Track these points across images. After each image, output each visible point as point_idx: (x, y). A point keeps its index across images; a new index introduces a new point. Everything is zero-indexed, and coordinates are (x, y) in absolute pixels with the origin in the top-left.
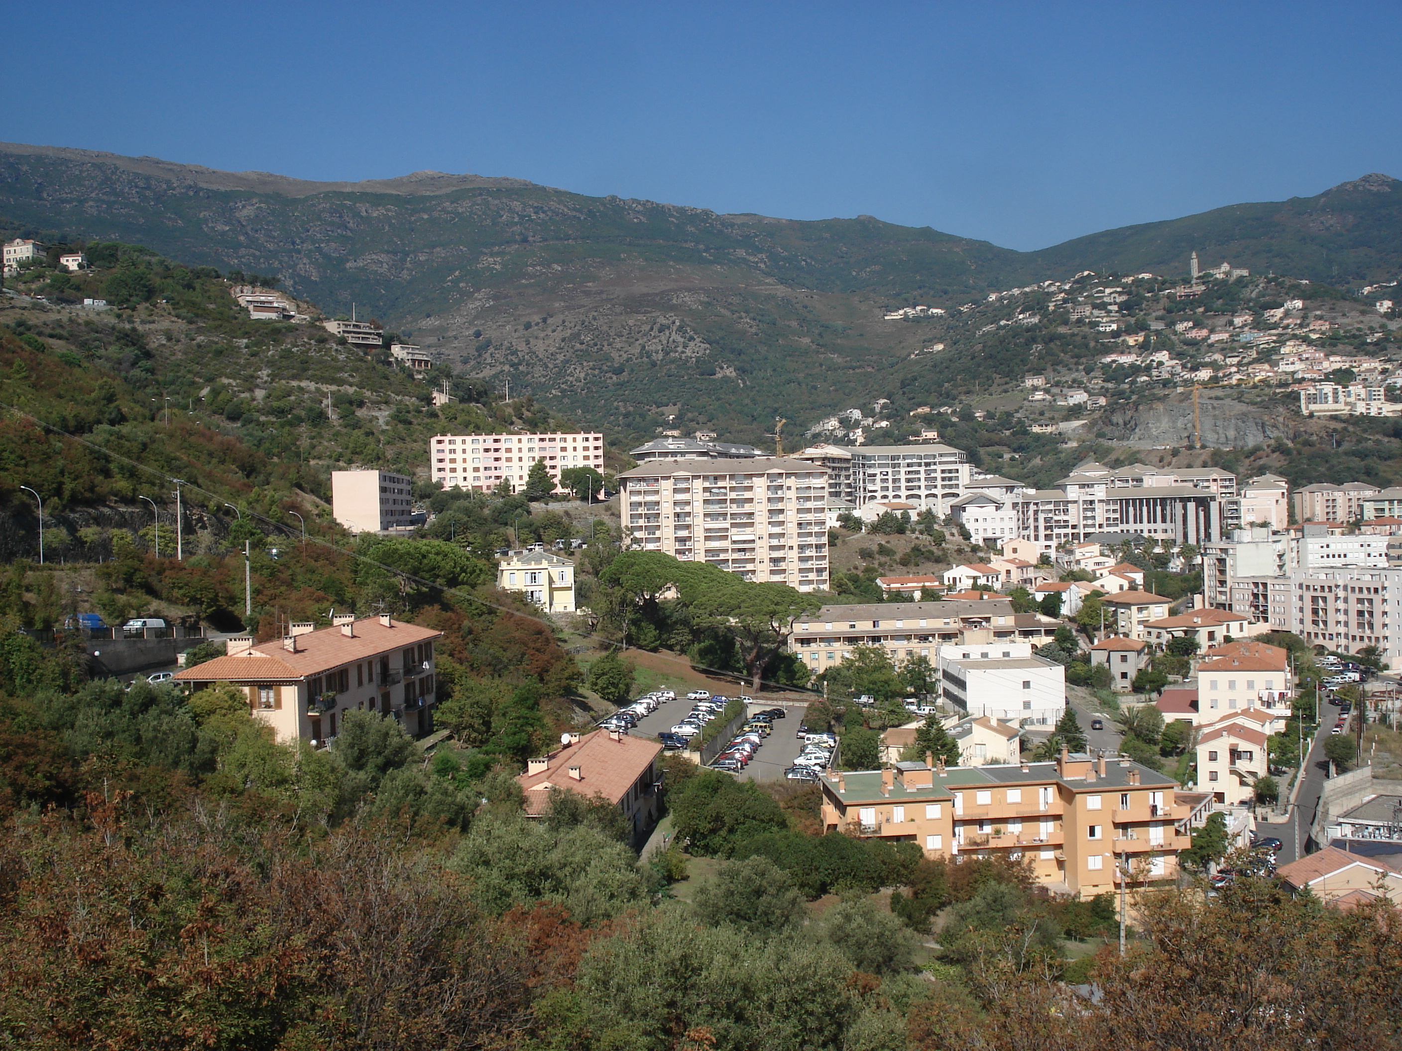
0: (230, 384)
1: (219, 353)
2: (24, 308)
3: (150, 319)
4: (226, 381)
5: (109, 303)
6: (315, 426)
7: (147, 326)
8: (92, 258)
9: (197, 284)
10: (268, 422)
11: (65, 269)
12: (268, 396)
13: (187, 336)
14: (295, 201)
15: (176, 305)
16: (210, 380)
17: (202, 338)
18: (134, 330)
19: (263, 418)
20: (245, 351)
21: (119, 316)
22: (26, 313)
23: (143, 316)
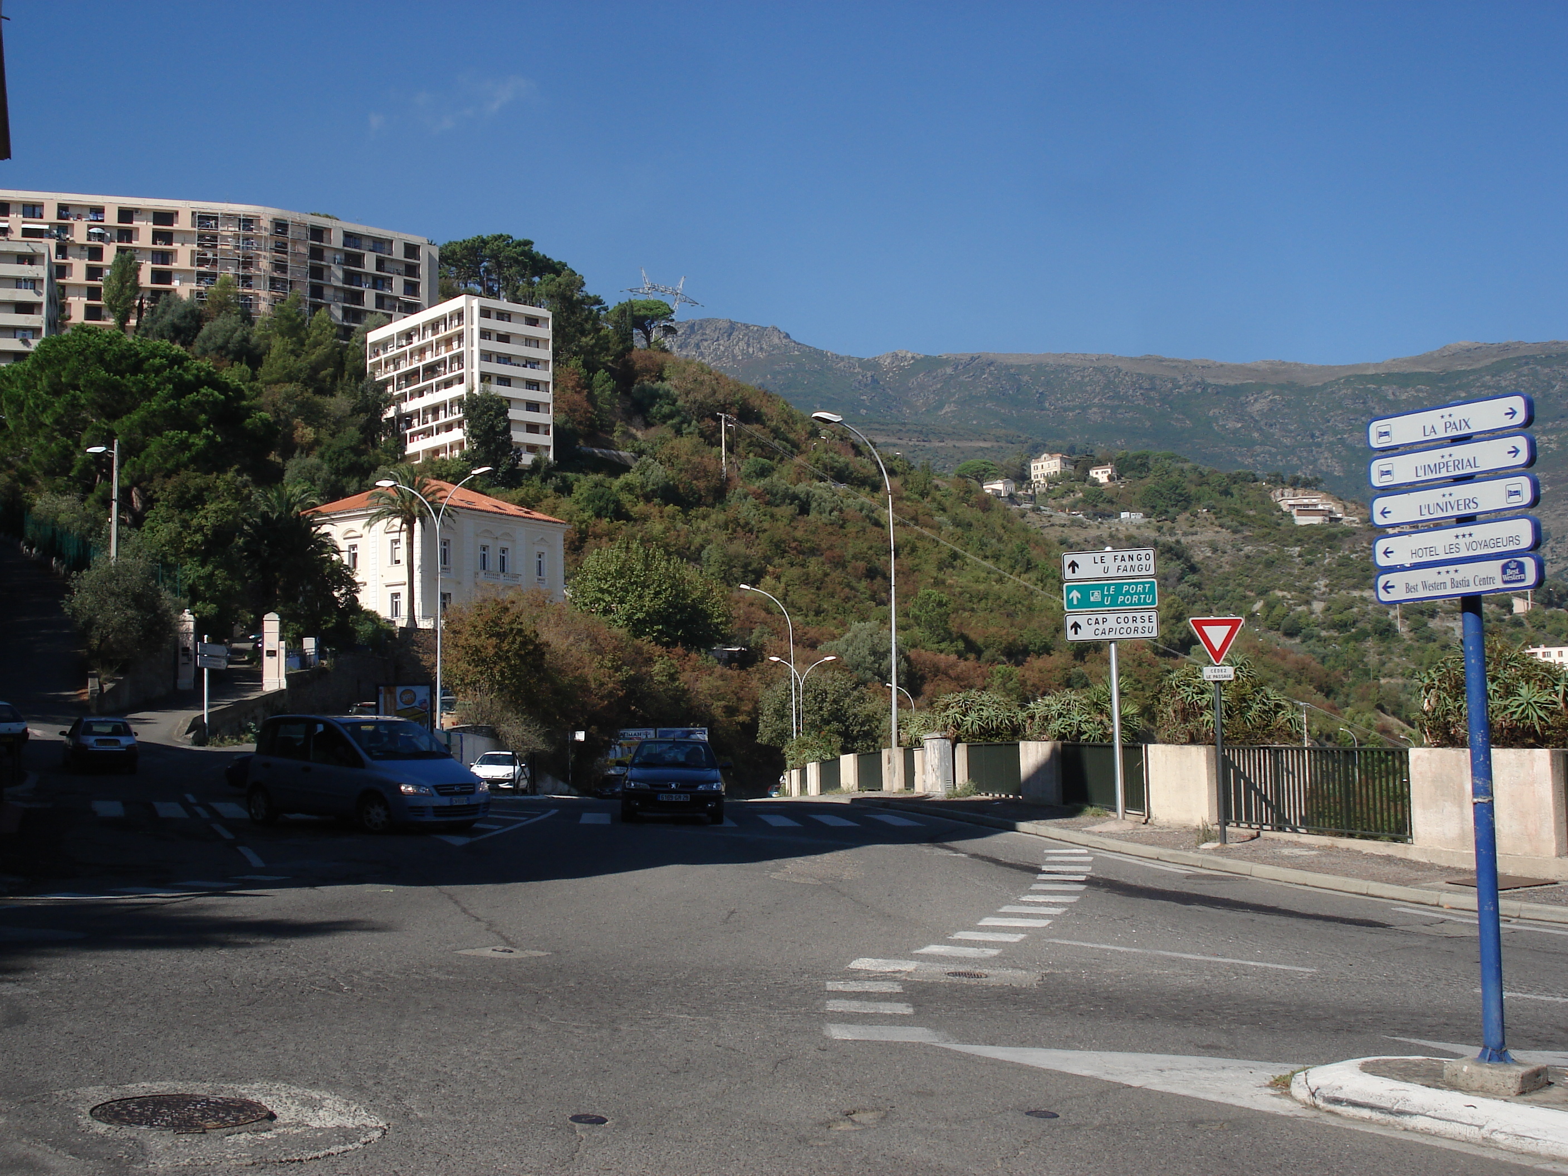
0: (1284, 597)
1: (1270, 564)
2: (1064, 526)
3: (1191, 530)
4: (1280, 594)
5: (1147, 515)
6: (1383, 640)
7: (1190, 538)
8: (1122, 468)
9: (1235, 489)
10: (1331, 638)
11: (1095, 483)
12: (1328, 609)
13: (1233, 546)
14: (1312, 390)
15: (1218, 515)
16: (1263, 593)
17: (1250, 548)
18: (1178, 542)
19: (1323, 633)
20: (1298, 560)
21: (1159, 529)
22: (1066, 530)
23: (1185, 528)
